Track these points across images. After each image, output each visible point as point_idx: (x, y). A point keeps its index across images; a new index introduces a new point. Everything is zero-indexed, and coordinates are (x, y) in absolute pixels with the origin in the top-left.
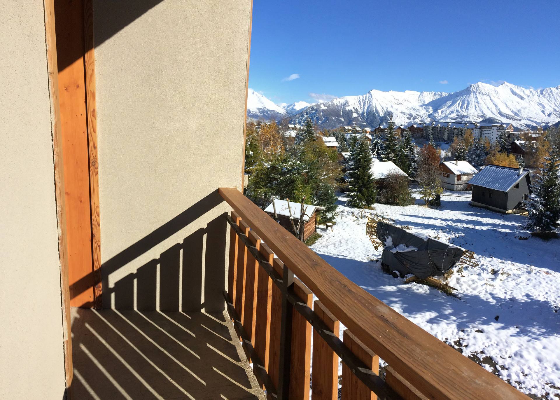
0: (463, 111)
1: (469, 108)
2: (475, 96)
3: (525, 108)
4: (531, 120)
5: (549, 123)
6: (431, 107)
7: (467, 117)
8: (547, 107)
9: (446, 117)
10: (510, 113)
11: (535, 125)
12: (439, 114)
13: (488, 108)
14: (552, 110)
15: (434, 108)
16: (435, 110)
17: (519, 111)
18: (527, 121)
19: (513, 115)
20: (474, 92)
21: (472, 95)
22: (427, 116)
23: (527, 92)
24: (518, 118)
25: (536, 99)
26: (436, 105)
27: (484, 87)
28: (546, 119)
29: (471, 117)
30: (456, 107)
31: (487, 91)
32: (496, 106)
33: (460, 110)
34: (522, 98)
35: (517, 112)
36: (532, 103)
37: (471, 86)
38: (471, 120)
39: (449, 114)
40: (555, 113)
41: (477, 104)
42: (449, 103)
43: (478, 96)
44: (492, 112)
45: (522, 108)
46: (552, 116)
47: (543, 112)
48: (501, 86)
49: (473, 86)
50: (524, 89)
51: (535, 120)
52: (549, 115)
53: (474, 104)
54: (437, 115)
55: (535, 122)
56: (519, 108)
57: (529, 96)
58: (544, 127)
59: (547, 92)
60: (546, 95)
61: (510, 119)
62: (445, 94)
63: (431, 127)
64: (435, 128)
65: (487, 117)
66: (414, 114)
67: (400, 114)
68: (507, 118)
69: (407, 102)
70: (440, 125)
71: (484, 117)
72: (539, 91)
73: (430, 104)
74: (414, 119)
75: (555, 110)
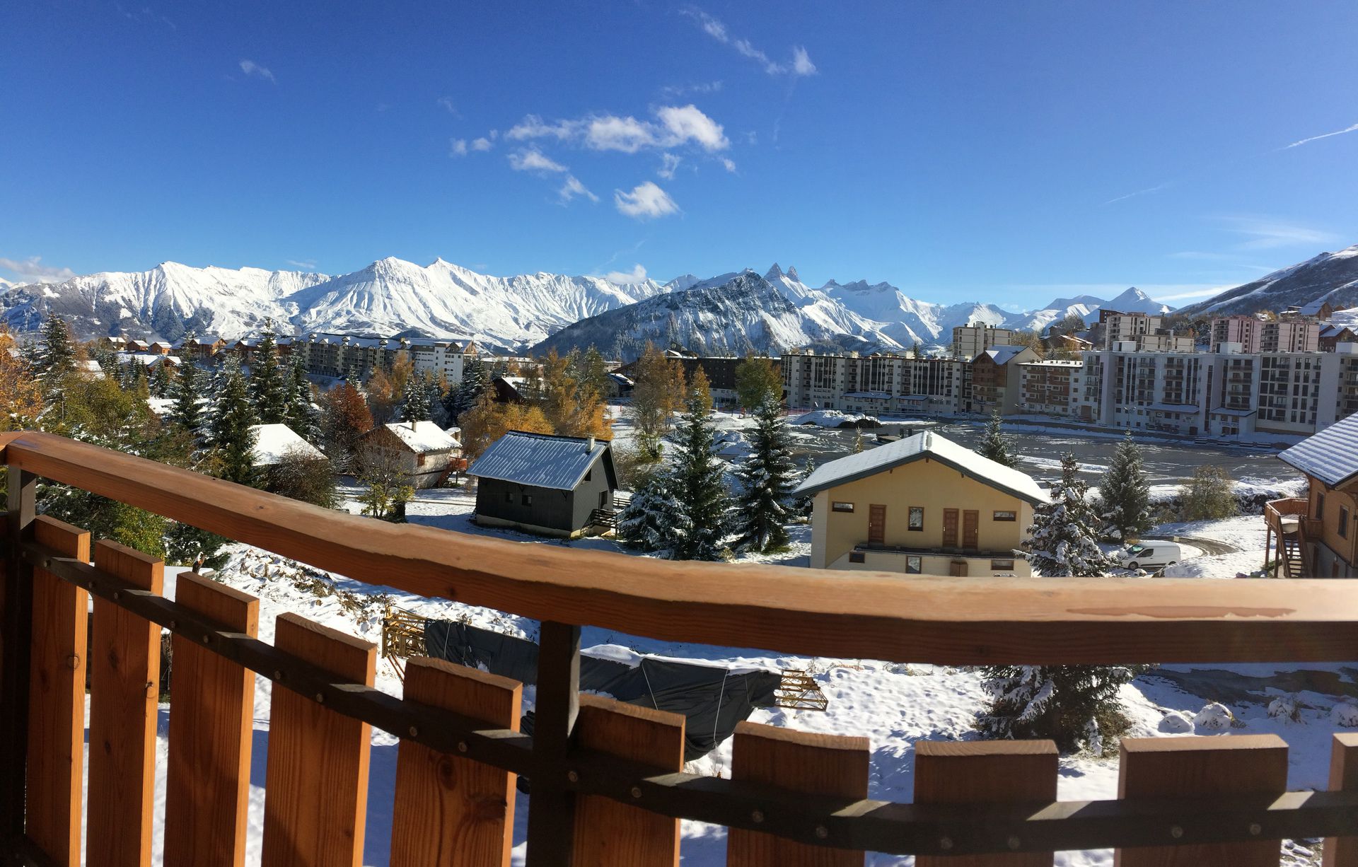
0: (360, 313)
1: (374, 307)
2: (383, 284)
3: (479, 311)
4: (491, 336)
5: (527, 341)
6: (294, 303)
7: (369, 327)
8: (522, 311)
9: (327, 324)
10: (451, 320)
11: (499, 344)
12: (313, 318)
13: (409, 308)
14: (532, 318)
15: (302, 305)
16: (305, 309)
17: (469, 316)
18: (485, 336)
19: (458, 324)
20: (381, 276)
21: (377, 282)
22: (287, 320)
23: (482, 279)
24: (467, 330)
25: (500, 294)
26: (306, 299)
27: (403, 267)
28: (522, 334)
29: (377, 326)
30: (347, 303)
31: (406, 275)
32: (425, 305)
33: (354, 312)
34: (473, 292)
35: (466, 319)
36: (493, 302)
37: (374, 264)
38: (378, 331)
39: (334, 318)
40: (537, 323)
41: (387, 301)
42: (332, 295)
43: (389, 285)
44: (418, 317)
45: (474, 310)
46: (532, 329)
47: (516, 320)
48: (431, 267)
49: (379, 264)
50: (476, 275)
51: (500, 336)
52: (527, 327)
53: (381, 298)
54: (307, 319)
55: (500, 339)
56: (468, 311)
57: (486, 289)
58: (519, 349)
59: (520, 283)
60: (520, 288)
61: (453, 331)
62: (324, 278)
63: (308, 344)
64: (316, 347)
65: (409, 327)
66: (259, 315)
67: (230, 315)
68: (447, 329)
69: (243, 290)
70: (327, 340)
71: (403, 327)
72: (505, 279)
73: (293, 297)
74: (259, 326)
75: (538, 318)
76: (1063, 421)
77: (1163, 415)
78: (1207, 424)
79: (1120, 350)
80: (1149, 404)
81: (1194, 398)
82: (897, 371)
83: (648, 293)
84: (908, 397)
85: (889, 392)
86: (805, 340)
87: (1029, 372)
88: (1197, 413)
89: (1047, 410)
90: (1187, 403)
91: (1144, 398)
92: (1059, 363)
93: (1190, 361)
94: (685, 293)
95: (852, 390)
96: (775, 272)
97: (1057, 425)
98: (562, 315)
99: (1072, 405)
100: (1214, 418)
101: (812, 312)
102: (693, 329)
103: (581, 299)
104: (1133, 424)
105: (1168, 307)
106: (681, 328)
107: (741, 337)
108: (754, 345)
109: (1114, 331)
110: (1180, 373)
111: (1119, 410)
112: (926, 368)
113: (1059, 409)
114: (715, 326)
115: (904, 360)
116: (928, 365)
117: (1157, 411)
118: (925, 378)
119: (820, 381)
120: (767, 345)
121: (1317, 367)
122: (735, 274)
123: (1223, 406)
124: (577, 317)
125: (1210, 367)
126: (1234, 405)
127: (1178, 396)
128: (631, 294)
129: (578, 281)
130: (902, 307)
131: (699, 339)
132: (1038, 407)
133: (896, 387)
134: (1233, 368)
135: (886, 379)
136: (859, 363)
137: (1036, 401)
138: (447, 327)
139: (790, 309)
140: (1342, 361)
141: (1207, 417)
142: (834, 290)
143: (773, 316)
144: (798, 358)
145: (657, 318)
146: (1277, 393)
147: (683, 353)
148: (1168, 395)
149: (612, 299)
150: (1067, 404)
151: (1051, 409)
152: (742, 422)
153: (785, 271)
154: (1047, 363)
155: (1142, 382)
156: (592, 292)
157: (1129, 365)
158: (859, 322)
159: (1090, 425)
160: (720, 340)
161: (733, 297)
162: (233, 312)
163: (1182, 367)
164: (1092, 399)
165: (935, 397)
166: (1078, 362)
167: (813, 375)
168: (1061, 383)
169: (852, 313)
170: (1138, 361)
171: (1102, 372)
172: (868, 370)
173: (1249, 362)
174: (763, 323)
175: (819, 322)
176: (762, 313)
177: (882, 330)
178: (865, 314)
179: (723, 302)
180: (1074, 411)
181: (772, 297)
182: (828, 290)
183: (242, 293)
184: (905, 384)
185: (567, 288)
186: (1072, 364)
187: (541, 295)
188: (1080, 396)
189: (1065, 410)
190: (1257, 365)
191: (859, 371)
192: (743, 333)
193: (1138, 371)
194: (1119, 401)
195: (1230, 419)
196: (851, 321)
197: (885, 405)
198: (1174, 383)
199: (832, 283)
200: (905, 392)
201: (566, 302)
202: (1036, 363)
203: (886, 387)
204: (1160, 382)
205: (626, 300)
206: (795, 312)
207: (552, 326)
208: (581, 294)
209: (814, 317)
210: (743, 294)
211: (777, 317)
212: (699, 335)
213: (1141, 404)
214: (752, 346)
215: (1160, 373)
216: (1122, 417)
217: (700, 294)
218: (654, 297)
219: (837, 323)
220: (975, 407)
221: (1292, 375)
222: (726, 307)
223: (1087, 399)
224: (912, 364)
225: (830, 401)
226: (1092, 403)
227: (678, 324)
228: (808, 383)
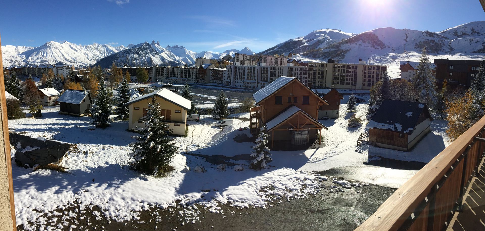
0: (44, 58)
1: (48, 56)
2: (50, 49)
3: (78, 56)
4: (82, 63)
5: (91, 64)
6: (24, 56)
7: (47, 62)
8: (90, 56)
9: (34, 62)
10: (71, 59)
11: (84, 65)
12: (30, 60)
13: (58, 56)
14: (92, 57)
15: (26, 56)
16: (27, 58)
17: (75, 58)
18: (80, 63)
19: (73, 60)
20: (49, 47)
21: (48, 48)
22: (22, 61)
23: (78, 47)
24: (75, 62)
25: (83, 51)
26: (28, 54)
27: (55, 44)
28: (89, 62)
29: (49, 61)
30: (40, 55)
31: (57, 46)
32: (63, 55)
33: (42, 58)
34: (76, 51)
36: (82, 53)
37: (47, 43)
38: (50, 63)
39: (36, 60)
41: (52, 54)
42: (35, 53)
43: (52, 49)
44: (61, 59)
45: (77, 56)
46: (92, 60)
47: (88, 58)
48: (64, 44)
49: (48, 43)
50: (76, 45)
51: (85, 63)
52: (91, 60)
53: (50, 53)
54: (28, 60)
55: (85, 64)
56: (75, 56)
57: (80, 50)
58: (89, 66)
59: (89, 48)
60: (88, 49)
61: (71, 62)
62: (32, 48)
63: (26, 68)
64: (29, 69)
65: (59, 61)
66: (14, 60)
67: (4, 60)
68: (70, 62)
69: (7, 52)
70: (32, 67)
71: (57, 62)
72: (84, 46)
73: (23, 54)
74: (14, 63)
75: (94, 57)
76: (221, 85)
77: (246, 83)
78: (257, 85)
79: (236, 65)
80: (243, 80)
81: (254, 78)
82: (179, 71)
83: (122, 49)
84: (182, 79)
85: (177, 77)
86: (161, 63)
87: (212, 71)
88: (255, 82)
89: (217, 82)
90: (253, 80)
91: (242, 79)
92: (220, 69)
93: (253, 68)
94: (131, 49)
95: (168, 77)
96: (153, 43)
97: (219, 86)
98: (100, 56)
99: (224, 81)
100: (259, 84)
101: (163, 54)
102: (133, 60)
103: (105, 51)
104: (239, 86)
105: (255, 53)
106: (130, 59)
107: (145, 62)
108: (148, 64)
109: (238, 59)
110: (251, 71)
111: (236, 82)
112: (187, 70)
113: (220, 82)
114: (138, 59)
115: (181, 68)
116: (188, 69)
117: (245, 82)
118: (187, 73)
119: (160, 74)
120: (151, 64)
121: (283, 70)
122: (143, 44)
123: (261, 80)
124: (104, 57)
125: (258, 70)
126: (264, 80)
127: (251, 78)
128: (117, 49)
129: (104, 46)
130: (186, 53)
131: (134, 62)
132: (215, 81)
133: (179, 76)
134: (264, 70)
135: (177, 73)
136: (170, 69)
137: (215, 80)
138: (70, 61)
139: (157, 54)
140: (288, 68)
141: (257, 84)
142: (169, 48)
143: (153, 56)
144: (154, 68)
145: (124, 56)
146: (274, 77)
147: (127, 66)
148: (248, 77)
149: (112, 51)
150: (222, 80)
151: (218, 82)
152: (137, 86)
153: (156, 42)
154: (217, 69)
155: (242, 74)
156: (107, 49)
157: (238, 69)
158: (176, 57)
159: (228, 86)
160: (140, 62)
161: (143, 51)
162: (5, 59)
163: (252, 69)
164: (229, 79)
165: (189, 79)
166: (225, 68)
167: (158, 73)
168: (221, 74)
169: (174, 55)
170: (241, 68)
171: (231, 71)
172: (172, 71)
173: (267, 68)
174: (150, 58)
175: (165, 57)
176: (150, 55)
177: (181, 60)
178: (177, 55)
179: (140, 52)
180: (224, 82)
181: (152, 50)
182: (167, 48)
183: (7, 53)
184: (182, 75)
185: (101, 48)
186: (224, 69)
187: (94, 51)
188: (226, 78)
189: (222, 82)
190: (269, 69)
191: (170, 71)
192: (145, 60)
193: (240, 71)
194: (236, 79)
195: (263, 84)
196: (173, 57)
197: (177, 81)
198: (249, 74)
199: (169, 46)
200: (182, 77)
201: (101, 52)
202: (214, 69)
203: (176, 76)
204: (246, 74)
205: (116, 51)
206: (158, 55)
207: (98, 59)
208: (105, 50)
209: (164, 56)
210: (145, 49)
211: (154, 56)
212: (134, 61)
213: (241, 80)
214: (147, 64)
215: (246, 71)
216: (237, 84)
217: (134, 49)
218: (123, 50)
219: (170, 58)
220: (199, 81)
221: (277, 72)
222: (141, 53)
223: (228, 79)
224: (183, 69)
225: (162, 80)
226: (229, 80)
227: (129, 58)
228: (157, 75)
